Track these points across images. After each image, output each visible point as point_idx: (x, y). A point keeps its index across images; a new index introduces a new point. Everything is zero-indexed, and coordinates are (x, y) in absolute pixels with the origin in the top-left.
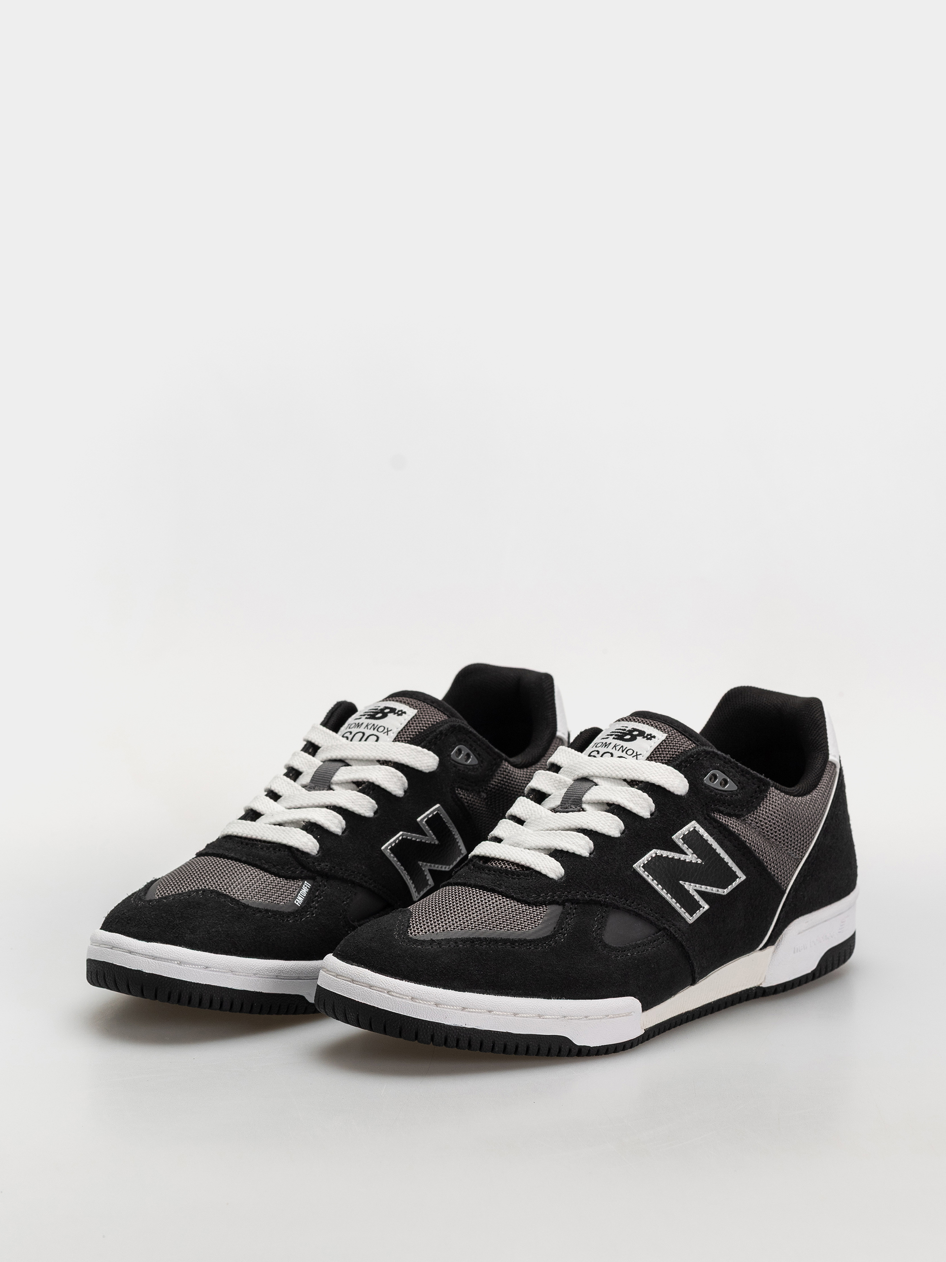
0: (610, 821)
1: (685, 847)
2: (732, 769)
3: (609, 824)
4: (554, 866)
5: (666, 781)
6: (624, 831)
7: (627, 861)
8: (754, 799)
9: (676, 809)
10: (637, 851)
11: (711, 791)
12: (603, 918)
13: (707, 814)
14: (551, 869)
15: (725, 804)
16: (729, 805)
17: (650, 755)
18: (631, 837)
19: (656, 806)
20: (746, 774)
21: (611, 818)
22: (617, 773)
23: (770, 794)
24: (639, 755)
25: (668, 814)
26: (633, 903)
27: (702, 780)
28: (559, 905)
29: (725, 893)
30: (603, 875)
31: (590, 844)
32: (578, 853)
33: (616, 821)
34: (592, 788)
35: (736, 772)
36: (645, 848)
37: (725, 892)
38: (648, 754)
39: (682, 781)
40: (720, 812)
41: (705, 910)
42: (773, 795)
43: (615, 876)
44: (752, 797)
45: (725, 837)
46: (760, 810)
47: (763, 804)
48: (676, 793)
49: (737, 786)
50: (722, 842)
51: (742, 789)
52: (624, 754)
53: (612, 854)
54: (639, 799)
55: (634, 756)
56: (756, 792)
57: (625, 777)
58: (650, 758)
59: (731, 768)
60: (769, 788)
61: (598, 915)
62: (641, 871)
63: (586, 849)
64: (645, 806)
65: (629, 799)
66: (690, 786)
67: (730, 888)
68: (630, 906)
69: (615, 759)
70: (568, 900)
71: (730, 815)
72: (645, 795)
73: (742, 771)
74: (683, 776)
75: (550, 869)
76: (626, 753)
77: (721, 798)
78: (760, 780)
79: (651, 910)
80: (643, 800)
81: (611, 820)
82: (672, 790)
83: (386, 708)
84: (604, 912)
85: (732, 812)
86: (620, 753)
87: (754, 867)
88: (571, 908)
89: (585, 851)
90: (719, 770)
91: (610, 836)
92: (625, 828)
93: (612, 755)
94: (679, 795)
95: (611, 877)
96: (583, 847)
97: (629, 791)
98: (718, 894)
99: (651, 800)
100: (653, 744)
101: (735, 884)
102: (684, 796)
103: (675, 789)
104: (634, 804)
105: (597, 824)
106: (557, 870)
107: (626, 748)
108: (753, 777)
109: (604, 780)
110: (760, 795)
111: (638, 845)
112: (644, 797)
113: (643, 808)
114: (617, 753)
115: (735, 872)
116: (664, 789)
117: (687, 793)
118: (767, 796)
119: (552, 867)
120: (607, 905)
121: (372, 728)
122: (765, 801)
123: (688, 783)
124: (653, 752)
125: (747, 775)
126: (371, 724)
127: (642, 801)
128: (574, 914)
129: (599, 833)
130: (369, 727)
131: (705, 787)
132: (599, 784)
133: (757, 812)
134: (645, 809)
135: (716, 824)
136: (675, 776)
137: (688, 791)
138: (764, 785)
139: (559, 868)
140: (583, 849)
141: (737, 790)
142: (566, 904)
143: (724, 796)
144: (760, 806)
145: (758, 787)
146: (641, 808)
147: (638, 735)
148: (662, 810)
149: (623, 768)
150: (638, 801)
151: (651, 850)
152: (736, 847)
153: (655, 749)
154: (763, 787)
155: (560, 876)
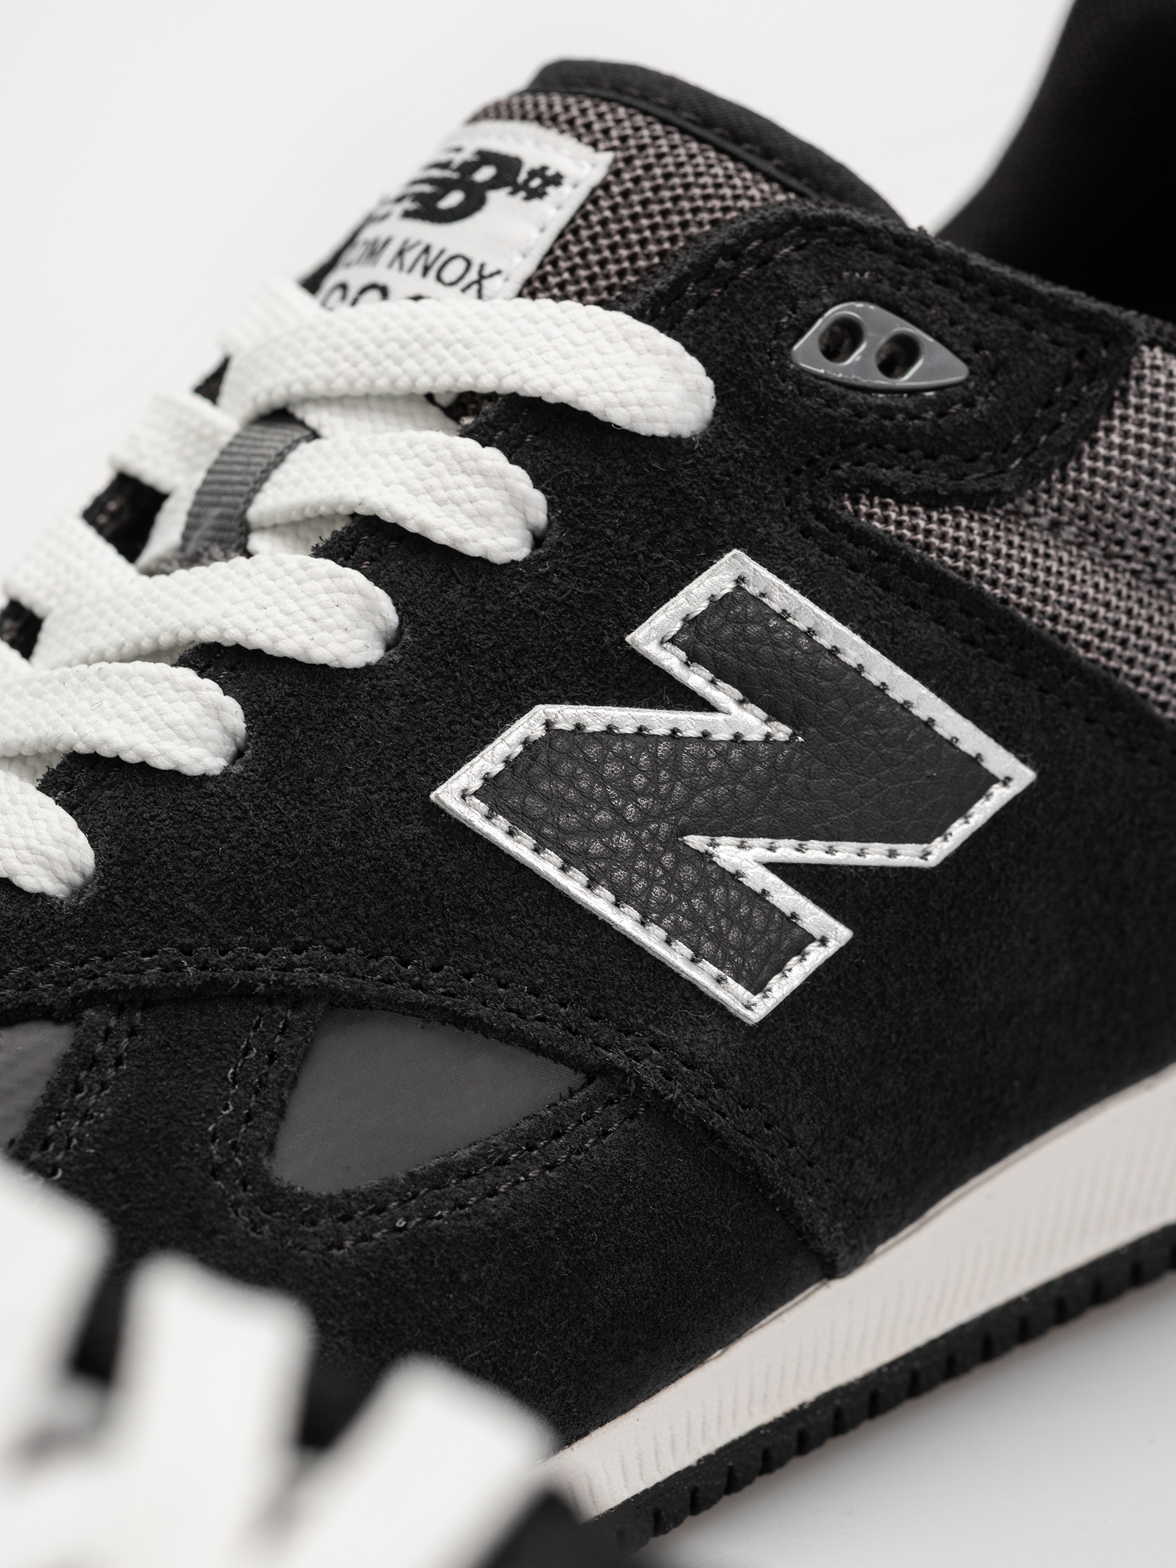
0: (324, 597)
1: (697, 679)
2: (937, 287)
3: (316, 611)
4: (47, 836)
5: (590, 382)
6: (400, 631)
7: (401, 774)
8: (1062, 410)
9: (646, 503)
10: (451, 723)
11: (833, 401)
12: (270, 1062)
13: (812, 508)
14: (29, 849)
15: (906, 451)
16: (931, 456)
17: (541, 266)
18: (428, 659)
19: (550, 503)
20: (1015, 301)
21: (328, 582)
22: (395, 370)
23: (1140, 379)
24: (492, 275)
25: (609, 532)
26: (437, 969)
27: (784, 353)
28: (58, 1022)
29: (933, 860)
30: (278, 853)
31: (225, 715)
32: (161, 763)
33: (349, 592)
34: (293, 456)
35: (963, 299)
36: (496, 705)
37: (940, 850)
38: (526, 267)
39: (677, 369)
40: (880, 490)
41: (833, 947)
42: (1157, 384)
43: (342, 852)
44: (1048, 405)
45: (913, 605)
46: (1095, 458)
47: (1109, 430)
48: (644, 429)
49: (967, 361)
50: (894, 633)
51: (993, 373)
52: (429, 285)
53: (331, 747)
54: (463, 479)
55: (469, 287)
56: (1067, 380)
57: (425, 384)
58: (532, 288)
59: (938, 281)
60: (1138, 352)
61: (248, 1049)
62: (474, 815)
63: (204, 741)
64: (496, 505)
65: (419, 485)
66: (717, 390)
67: (960, 831)
68: (417, 987)
69: (397, 305)
70: (94, 999)
71: (932, 501)
72: (494, 457)
73: (996, 286)
74: (676, 346)
75: (25, 853)
76: (439, 278)
77: (882, 428)
78: (1085, 322)
79: (535, 991)
80: (479, 479)
81: (328, 591)
82: (619, 416)
83: (485, 158)
84: (282, 1033)
85: (943, 483)
86: (415, 283)
87: (1089, 720)
88: (108, 1031)
89: (196, 751)
90: (871, 301)
91: (325, 667)
92: (401, 621)
93: (384, 292)
94: (663, 439)
95: (316, 861)
96: (190, 734)
97: (419, 449)
98: (894, 869)
99: (519, 477)
100: (552, 212)
101: (982, 812)
102: (689, 440)
103: (637, 410)
104: (441, 503)
105: (259, 613)
106: (56, 852)
107: (442, 252)
108: (1055, 312)
109: (336, 409)
110: (1090, 390)
111: (457, 693)
112: (486, 464)
113: (483, 517)
114: (402, 283)
115: (975, 761)
116: (586, 418)
117: (712, 423)
118: (1125, 391)
119: (34, 843)
120: (297, 999)
121: (419, 268)
122: (1118, 412)
123: (709, 374)
124: (551, 251)
125: (1019, 308)
126: (418, 243)
127: (477, 486)
128: (119, 1061)
129: (271, 657)
130: (409, 257)
131: (799, 384)
132: (324, 431)
133: (1079, 469)
134: (497, 520)
135: (863, 551)
136: (639, 353)
137: (716, 413)
138: (1106, 345)
139: (67, 843)
140: (187, 740)
141: (968, 380)
142: (90, 1013)
143: (900, 417)
144: (1094, 442)
145: (1081, 356)
146: (471, 517)
147: (494, 184)
148: (580, 516)
149: (416, 346)
150: (459, 487)
151: (522, 710)
152: (973, 643)
153: (561, 235)
154: (1104, 353)
155: (78, 880)
